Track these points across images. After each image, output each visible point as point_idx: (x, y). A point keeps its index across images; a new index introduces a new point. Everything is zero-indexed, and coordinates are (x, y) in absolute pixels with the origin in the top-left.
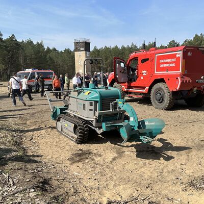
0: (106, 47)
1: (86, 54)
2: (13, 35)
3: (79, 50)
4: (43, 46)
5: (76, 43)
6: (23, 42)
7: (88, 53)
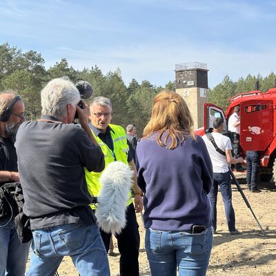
0: (249, 76)
1: (198, 92)
2: (64, 60)
3: (184, 86)
4: (119, 80)
5: (179, 72)
6: (85, 71)
7: (202, 90)
